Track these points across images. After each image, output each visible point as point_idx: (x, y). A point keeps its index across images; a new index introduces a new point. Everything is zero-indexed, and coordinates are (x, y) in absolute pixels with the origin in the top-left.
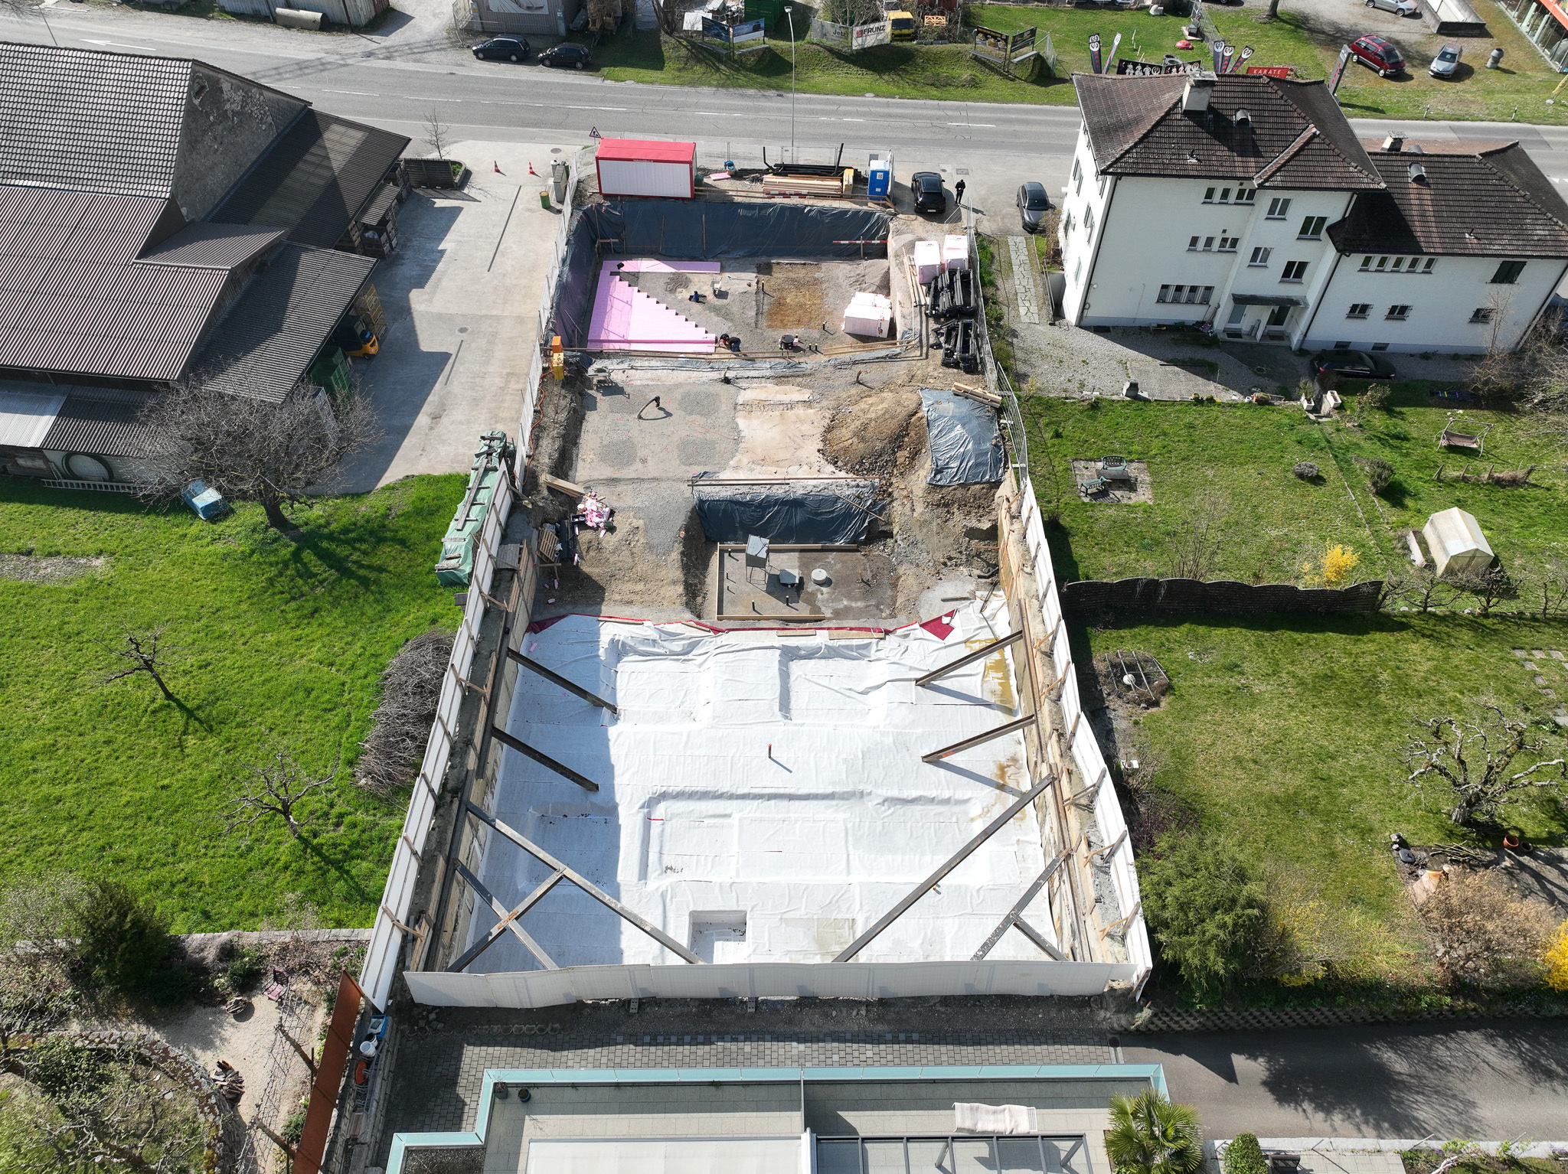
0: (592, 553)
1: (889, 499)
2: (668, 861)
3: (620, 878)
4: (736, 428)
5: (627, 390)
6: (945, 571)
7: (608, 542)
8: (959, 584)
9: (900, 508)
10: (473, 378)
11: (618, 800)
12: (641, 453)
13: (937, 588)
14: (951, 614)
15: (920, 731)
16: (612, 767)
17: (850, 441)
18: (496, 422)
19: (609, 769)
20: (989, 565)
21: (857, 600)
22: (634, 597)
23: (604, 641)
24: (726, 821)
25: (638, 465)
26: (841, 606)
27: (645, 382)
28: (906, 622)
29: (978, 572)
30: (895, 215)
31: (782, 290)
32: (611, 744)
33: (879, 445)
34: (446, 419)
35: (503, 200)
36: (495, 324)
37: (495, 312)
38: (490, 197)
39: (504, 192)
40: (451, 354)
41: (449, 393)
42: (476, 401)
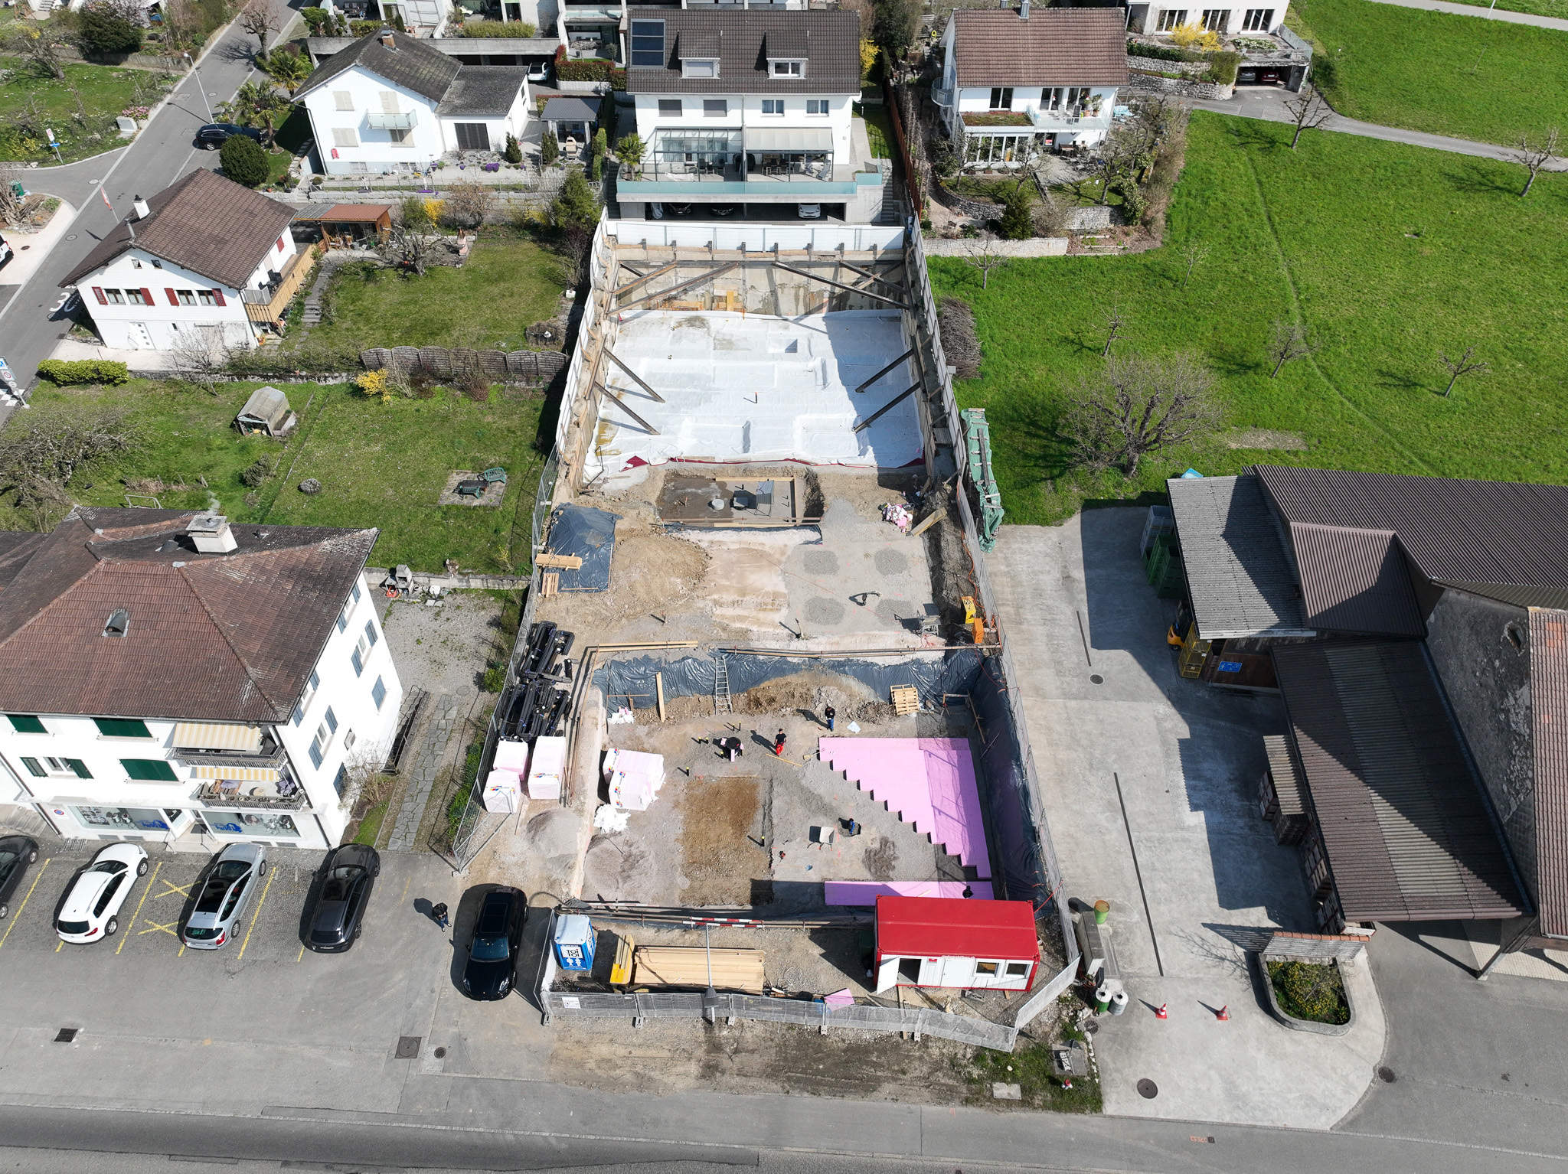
2: (814, 371)
3: (835, 360)
4: (788, 583)
7: (883, 501)
8: (614, 489)
12: (872, 561)
13: (631, 485)
14: (626, 468)
15: (662, 413)
16: (850, 399)
18: (1009, 572)
21: (691, 491)
22: (855, 480)
25: (872, 551)
27: (883, 633)
28: (658, 467)
32: (853, 407)
34: (1057, 574)
35: (1171, 933)
36: (1065, 686)
37: (1073, 704)
38: (1197, 939)
39: (1179, 956)
40: (1093, 646)
41: (1070, 603)
42: (1038, 593)
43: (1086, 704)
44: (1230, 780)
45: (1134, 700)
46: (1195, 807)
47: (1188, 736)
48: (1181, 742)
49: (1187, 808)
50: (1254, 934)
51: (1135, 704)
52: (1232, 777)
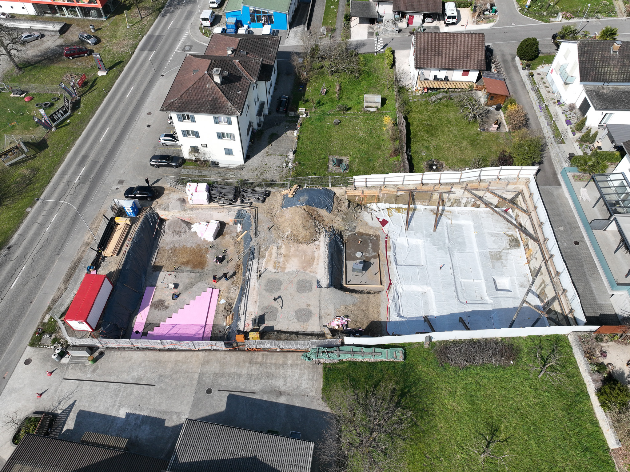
0: (358, 324)
1: (332, 227)
2: (479, 298)
3: (491, 309)
4: (291, 273)
5: (260, 314)
6: (359, 218)
7: (353, 318)
8: (364, 216)
9: (336, 224)
10: (251, 380)
11: (463, 312)
12: (304, 306)
13: (367, 221)
14: (378, 219)
15: (424, 231)
16: (451, 314)
17: (308, 233)
18: (286, 364)
19: (452, 315)
20: (357, 206)
21: (369, 245)
22: (376, 310)
23: (398, 319)
24: (462, 283)
25: (311, 308)
26: (372, 250)
27: (257, 307)
28: (382, 231)
29: (359, 210)
30: (152, 208)
31: (176, 263)
32: (442, 315)
33: (313, 223)
34: (283, 389)
35: (78, 387)
36: (207, 375)
37: (196, 376)
38: (71, 396)
39: (68, 387)
40: (230, 394)
41: (261, 391)
42: (270, 376)
43: (195, 382)
44: (137, 437)
45: (193, 406)
46: (128, 415)
47: (166, 425)
48: (164, 421)
49: (129, 411)
50: (64, 420)
51: (190, 405)
52: (138, 439)
